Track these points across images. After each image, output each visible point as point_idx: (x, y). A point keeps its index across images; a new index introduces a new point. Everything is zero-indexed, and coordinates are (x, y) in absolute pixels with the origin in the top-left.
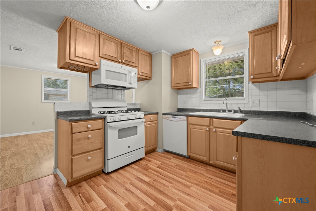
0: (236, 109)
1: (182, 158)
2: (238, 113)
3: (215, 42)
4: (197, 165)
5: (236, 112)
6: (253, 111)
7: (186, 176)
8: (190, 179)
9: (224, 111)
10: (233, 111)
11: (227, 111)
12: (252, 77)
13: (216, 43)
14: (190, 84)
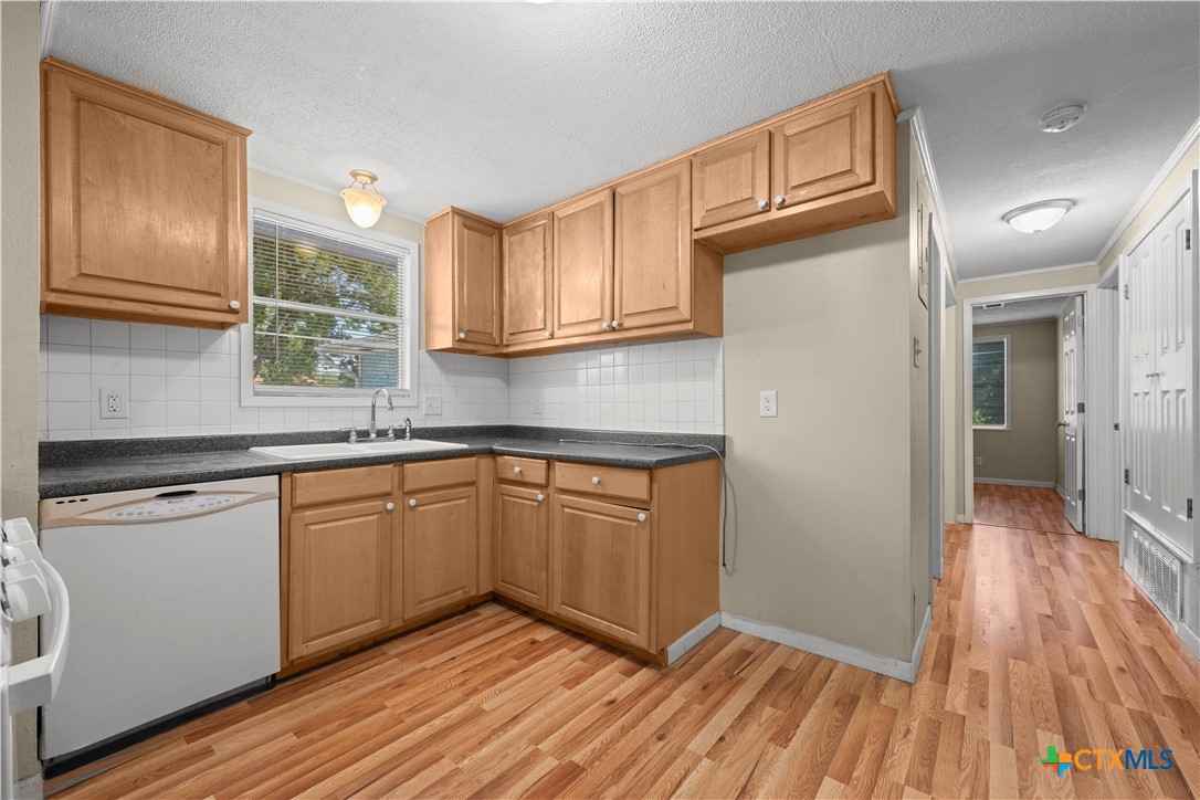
0: (399, 423)
1: (243, 705)
2: (404, 438)
3: (355, 175)
4: (353, 670)
5: (399, 434)
6: (433, 429)
7: (411, 711)
8: (435, 704)
9: (363, 436)
10: (390, 431)
11: (373, 436)
12: (462, 335)
13: (359, 178)
14: (235, 304)
